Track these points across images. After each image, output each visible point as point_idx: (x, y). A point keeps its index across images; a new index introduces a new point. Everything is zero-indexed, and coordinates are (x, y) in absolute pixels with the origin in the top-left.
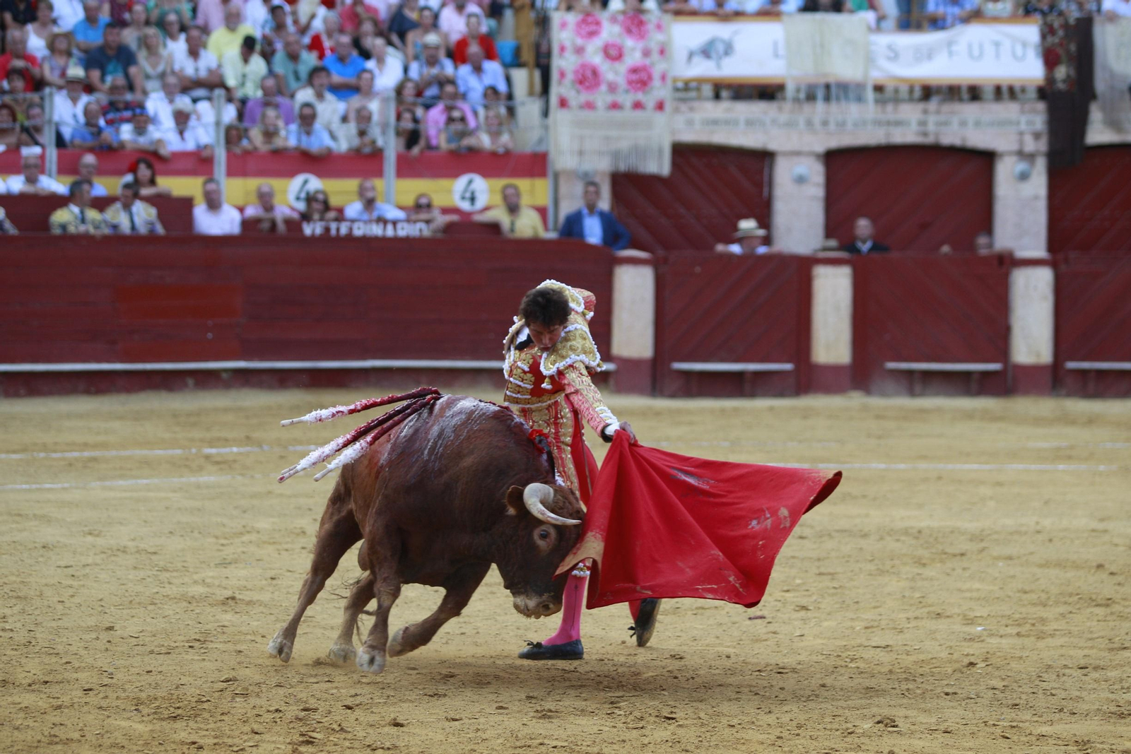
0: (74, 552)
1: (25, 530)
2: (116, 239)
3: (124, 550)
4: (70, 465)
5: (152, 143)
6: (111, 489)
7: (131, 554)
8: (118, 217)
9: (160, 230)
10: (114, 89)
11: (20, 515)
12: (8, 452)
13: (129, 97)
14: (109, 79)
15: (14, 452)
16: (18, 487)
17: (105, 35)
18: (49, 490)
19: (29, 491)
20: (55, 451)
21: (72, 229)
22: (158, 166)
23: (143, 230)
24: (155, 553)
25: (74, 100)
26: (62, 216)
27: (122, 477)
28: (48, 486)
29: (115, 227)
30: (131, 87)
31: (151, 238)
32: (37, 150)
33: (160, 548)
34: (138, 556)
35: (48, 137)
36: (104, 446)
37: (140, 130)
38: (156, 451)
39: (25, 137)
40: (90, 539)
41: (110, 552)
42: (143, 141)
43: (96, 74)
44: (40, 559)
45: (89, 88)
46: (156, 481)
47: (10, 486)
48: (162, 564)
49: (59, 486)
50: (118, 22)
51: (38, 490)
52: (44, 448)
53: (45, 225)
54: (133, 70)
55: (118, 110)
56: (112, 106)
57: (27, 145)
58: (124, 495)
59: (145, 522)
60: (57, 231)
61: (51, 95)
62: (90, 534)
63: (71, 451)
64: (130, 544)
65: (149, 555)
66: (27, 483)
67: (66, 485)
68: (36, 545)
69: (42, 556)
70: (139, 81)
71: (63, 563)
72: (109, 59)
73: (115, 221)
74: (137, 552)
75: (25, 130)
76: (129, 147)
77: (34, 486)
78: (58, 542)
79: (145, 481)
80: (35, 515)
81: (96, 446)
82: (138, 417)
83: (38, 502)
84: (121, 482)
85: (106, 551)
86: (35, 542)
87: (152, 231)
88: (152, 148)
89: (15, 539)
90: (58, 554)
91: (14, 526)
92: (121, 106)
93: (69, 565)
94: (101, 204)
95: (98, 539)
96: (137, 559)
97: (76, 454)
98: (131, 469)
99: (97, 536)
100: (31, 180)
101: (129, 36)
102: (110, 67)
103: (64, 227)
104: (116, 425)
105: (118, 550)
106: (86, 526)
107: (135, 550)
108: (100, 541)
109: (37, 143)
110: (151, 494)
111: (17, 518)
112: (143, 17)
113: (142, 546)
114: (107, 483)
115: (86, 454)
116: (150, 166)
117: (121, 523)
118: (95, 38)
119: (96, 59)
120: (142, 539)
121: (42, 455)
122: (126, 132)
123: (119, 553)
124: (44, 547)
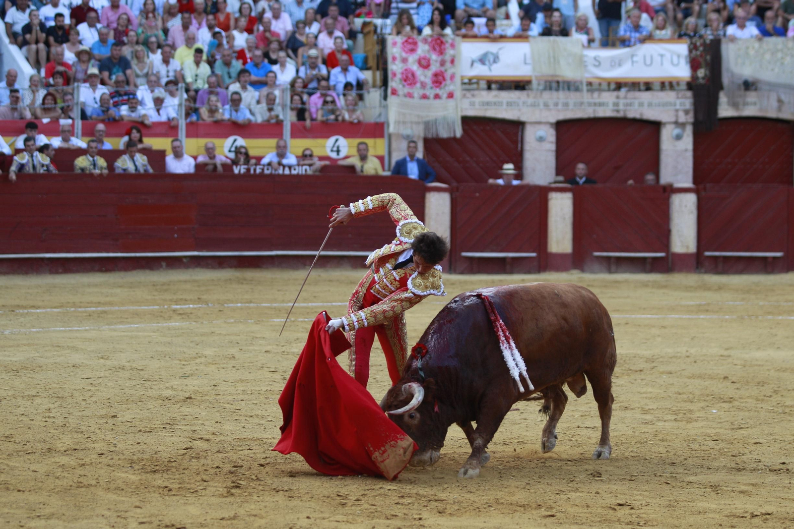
0: (92, 370)
1: (62, 356)
3: (123, 368)
4: (90, 315)
5: (140, 117)
6: (115, 330)
7: (128, 370)
8: (125, 163)
9: (150, 170)
10: (117, 83)
11: (59, 346)
12: (52, 308)
13: (127, 88)
14: (114, 77)
15: (55, 308)
16: (58, 329)
17: (111, 50)
18: (77, 331)
19: (65, 331)
20: (80, 307)
22: (144, 131)
23: (142, 170)
24: (142, 370)
25: (94, 89)
26: (82, 162)
27: (121, 323)
28: (76, 328)
30: (128, 83)
32: (69, 121)
33: (145, 367)
34: (131, 372)
35: (76, 113)
36: (110, 304)
37: (133, 109)
38: (143, 307)
39: (62, 113)
40: (102, 361)
41: (114, 369)
42: (134, 115)
43: (106, 74)
44: (71, 374)
45: (103, 82)
46: (142, 325)
47: (52, 329)
48: (146, 376)
49: (83, 328)
50: (119, 43)
51: (70, 331)
52: (74, 305)
54: (128, 72)
55: (120, 96)
56: (117, 93)
57: (63, 118)
58: (123, 334)
59: (136, 350)
60: (79, 171)
62: (102, 358)
63: (90, 307)
64: (127, 364)
65: (138, 371)
66: (63, 326)
67: (87, 328)
68: (69, 365)
69: (72, 372)
70: (132, 79)
71: (85, 376)
72: (114, 65)
73: (124, 166)
75: (62, 109)
76: (126, 119)
77: (68, 329)
78: (82, 363)
79: (136, 326)
80: (68, 347)
81: (105, 304)
82: (131, 286)
83: (70, 338)
84: (121, 326)
85: (112, 368)
86: (68, 363)
87: (146, 171)
88: (140, 120)
89: (56, 361)
90: (82, 371)
91: (55, 353)
92: (122, 93)
93: (89, 377)
95: (107, 361)
97: (93, 309)
98: (127, 318)
99: (107, 359)
100: (66, 140)
101: (126, 51)
102: (115, 70)
103: (82, 169)
104: (118, 291)
105: (120, 368)
106: (99, 353)
107: (130, 368)
108: (108, 363)
109: (69, 117)
110: (140, 334)
111: (57, 349)
112: (135, 39)
113: (134, 365)
114: (112, 327)
115: (100, 309)
116: (139, 131)
117: (121, 352)
118: (105, 52)
119: (106, 65)
120: (134, 361)
121: (72, 309)
122: (124, 110)
123: (120, 370)
124: (74, 366)
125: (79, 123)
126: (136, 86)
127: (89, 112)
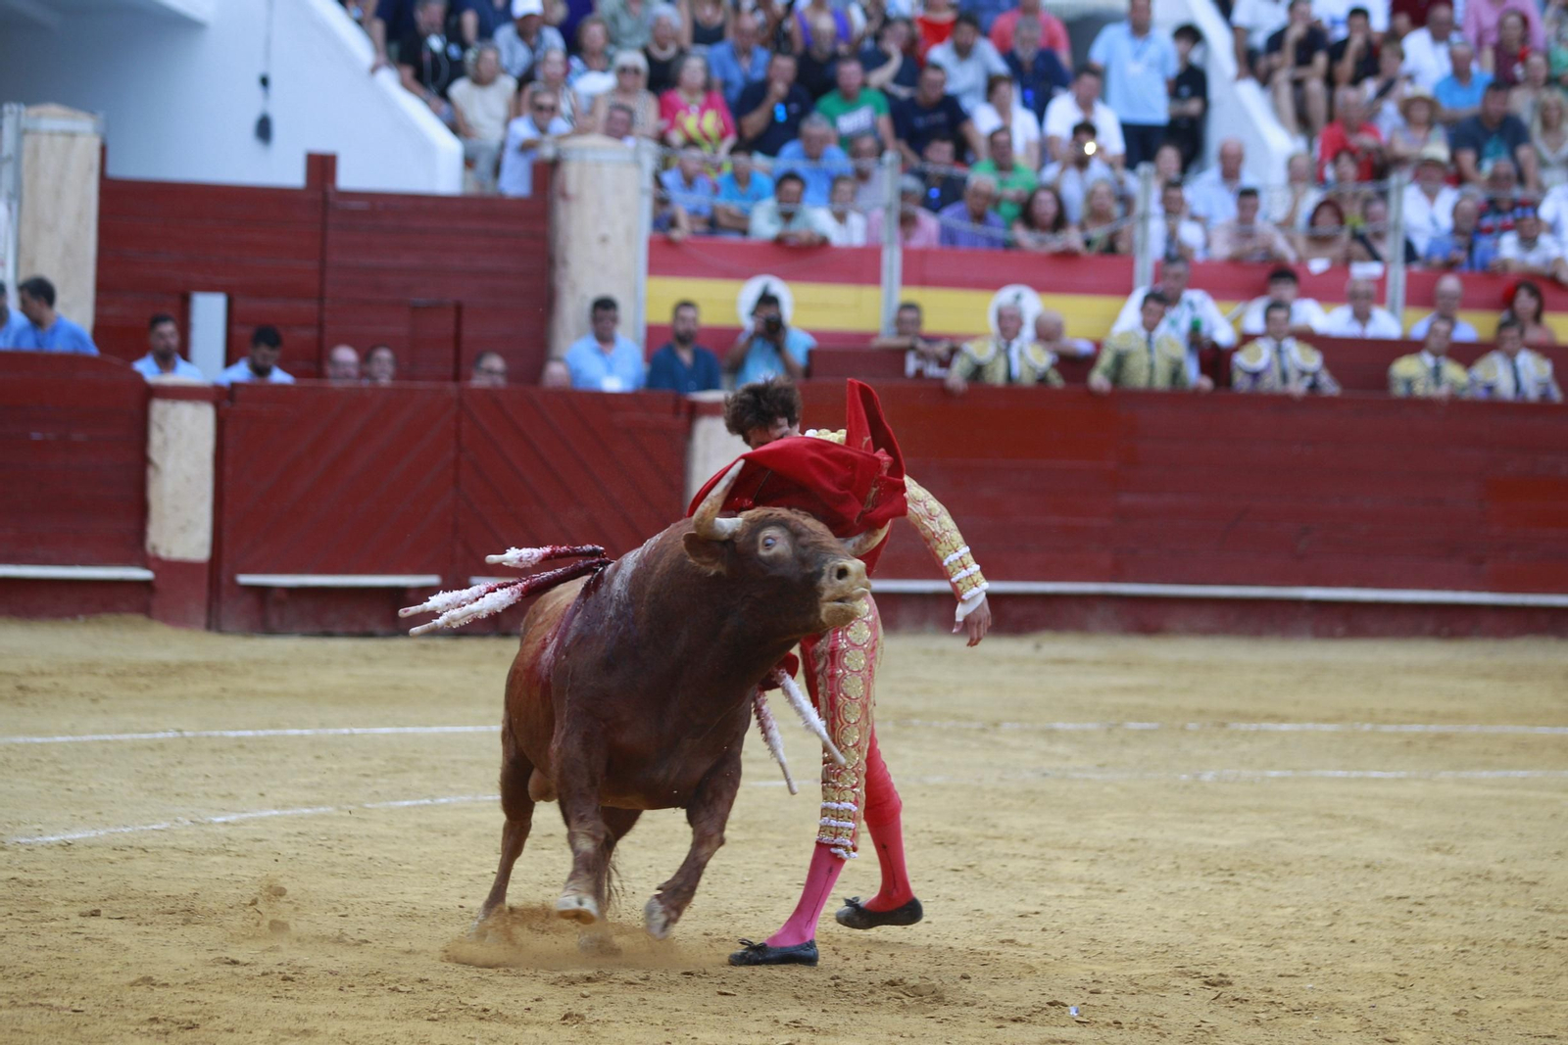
0: (1413, 877)
1: (1339, 839)
2: (1489, 407)
3: (1487, 877)
4: (1409, 744)
5: (1547, 262)
6: (1469, 783)
7: (1498, 883)
8: (1494, 373)
9: (1557, 395)
10: (1495, 180)
11: (1331, 816)
12: (1317, 720)
13: (1517, 192)
14: (1488, 166)
15: (1326, 720)
16: (1330, 773)
17: (1485, 100)
18: (1377, 780)
19: (1347, 780)
20: (1386, 722)
21: (1420, 390)
23: (1532, 393)
24: (1535, 883)
25: (1431, 195)
26: (1408, 369)
27: (1486, 765)
28: (1375, 774)
29: (1490, 388)
30: (1521, 178)
31: (1544, 406)
32: (1374, 269)
33: (1541, 876)
34: (1507, 886)
35: (1391, 248)
36: (1460, 717)
37: (1528, 241)
38: (1539, 728)
39: (1358, 249)
40: (1436, 857)
41: (1466, 878)
42: (1534, 259)
43: (1467, 158)
44: (1361, 885)
45: (1458, 179)
46: (1538, 774)
47: (1318, 773)
48: (1544, 900)
49: (1392, 775)
50: (1504, 81)
51: (1359, 779)
52: (1371, 716)
53: (1382, 381)
54: (1524, 152)
55: (1499, 212)
56: (1492, 206)
57: (1362, 259)
58: (1488, 792)
59: (1521, 835)
60: (1399, 390)
61: (1400, 188)
62: (1437, 849)
63: (1412, 722)
64: (1497, 868)
65: (1525, 886)
66: (1343, 768)
67: (1402, 774)
68: (1357, 863)
69: (1364, 880)
70: (1531, 170)
71: (1395, 892)
72: (1488, 135)
73: (1490, 379)
74: (1508, 880)
75: (1359, 237)
76: (1514, 268)
77: (1354, 774)
78: (1389, 860)
79: (1521, 774)
80: (1354, 818)
81: (1447, 717)
82: (1512, 676)
83: (1360, 797)
84: (1484, 774)
85: (1461, 877)
86: (1353, 859)
87: (1545, 396)
88: (1548, 271)
89: (1326, 852)
90: (1388, 878)
91: (1323, 832)
92: (1505, 206)
93: (1404, 895)
94: (1467, 354)
95: (1448, 858)
96: (1507, 890)
97: (1417, 728)
98: (1499, 755)
99: (1449, 852)
101: (1521, 102)
102: (1490, 147)
103: (1409, 383)
104: (1478, 685)
105: (1479, 876)
106: (1430, 837)
107: (1505, 877)
108: (1451, 861)
109: (1375, 257)
110: (1532, 794)
111: (1327, 821)
112: (1542, 73)
113: (1515, 871)
114: (1464, 774)
115: (1434, 728)
117: (1483, 836)
118: (1466, 103)
119: (1469, 135)
120: (1515, 861)
121: (1367, 727)
122: (1508, 247)
123: (1479, 881)
124: (1367, 866)
125: (1398, 276)
126: (1543, 190)
127: (1421, 244)
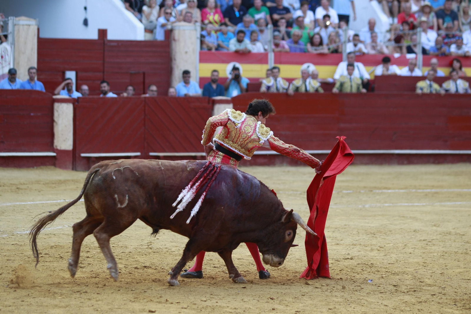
0: (428, 234)
1: (406, 223)
3: (450, 233)
4: (426, 195)
5: (464, 52)
6: (444, 206)
7: (453, 235)
11: (403, 217)
12: (399, 189)
14: (445, 25)
15: (402, 189)
16: (403, 204)
17: (444, 4)
18: (417, 206)
19: (408, 206)
20: (419, 189)
24: (464, 235)
27: (449, 201)
28: (416, 204)
29: (448, 91)
32: (414, 56)
33: (465, 233)
34: (456, 236)
35: (418, 50)
36: (441, 187)
37: (459, 47)
38: (465, 190)
40: (434, 228)
42: (460, 52)
47: (399, 204)
48: (466, 240)
49: (421, 204)
51: (412, 206)
52: (415, 187)
53: (414, 88)
54: (456, 21)
56: (447, 36)
58: (450, 209)
59: (459, 221)
60: (419, 91)
62: (435, 226)
63: (427, 189)
64: (453, 231)
65: (461, 236)
66: (407, 203)
67: (424, 204)
69: (413, 235)
71: (422, 239)
72: (446, 15)
74: (456, 234)
76: (453, 54)
77: (410, 204)
78: (421, 229)
79: (459, 203)
80: (410, 217)
81: (438, 187)
82: (456, 174)
83: (412, 211)
84: (448, 203)
85: (442, 234)
86: (410, 229)
87: (466, 92)
89: (402, 227)
90: (420, 235)
91: (401, 222)
92: (451, 36)
93: (425, 239)
94: (440, 81)
96: (455, 237)
97: (429, 190)
98: (453, 198)
99: (438, 227)
101: (454, 6)
103: (422, 89)
105: (447, 233)
106: (433, 222)
107: (455, 233)
108: (439, 229)
110: (463, 209)
113: (458, 232)
114: (443, 204)
115: (434, 190)
116: (458, 61)
117: (448, 221)
119: (440, 15)
120: (458, 228)
121: (414, 190)
122: (453, 48)
123: (447, 235)
124: (414, 231)
